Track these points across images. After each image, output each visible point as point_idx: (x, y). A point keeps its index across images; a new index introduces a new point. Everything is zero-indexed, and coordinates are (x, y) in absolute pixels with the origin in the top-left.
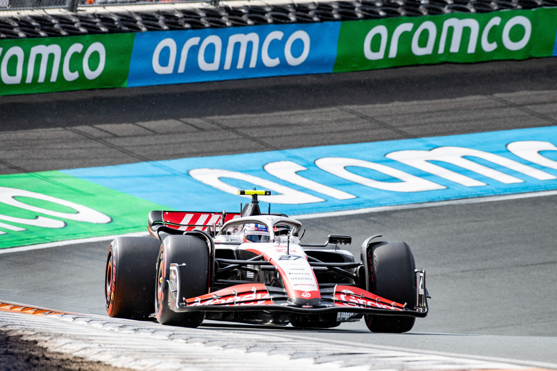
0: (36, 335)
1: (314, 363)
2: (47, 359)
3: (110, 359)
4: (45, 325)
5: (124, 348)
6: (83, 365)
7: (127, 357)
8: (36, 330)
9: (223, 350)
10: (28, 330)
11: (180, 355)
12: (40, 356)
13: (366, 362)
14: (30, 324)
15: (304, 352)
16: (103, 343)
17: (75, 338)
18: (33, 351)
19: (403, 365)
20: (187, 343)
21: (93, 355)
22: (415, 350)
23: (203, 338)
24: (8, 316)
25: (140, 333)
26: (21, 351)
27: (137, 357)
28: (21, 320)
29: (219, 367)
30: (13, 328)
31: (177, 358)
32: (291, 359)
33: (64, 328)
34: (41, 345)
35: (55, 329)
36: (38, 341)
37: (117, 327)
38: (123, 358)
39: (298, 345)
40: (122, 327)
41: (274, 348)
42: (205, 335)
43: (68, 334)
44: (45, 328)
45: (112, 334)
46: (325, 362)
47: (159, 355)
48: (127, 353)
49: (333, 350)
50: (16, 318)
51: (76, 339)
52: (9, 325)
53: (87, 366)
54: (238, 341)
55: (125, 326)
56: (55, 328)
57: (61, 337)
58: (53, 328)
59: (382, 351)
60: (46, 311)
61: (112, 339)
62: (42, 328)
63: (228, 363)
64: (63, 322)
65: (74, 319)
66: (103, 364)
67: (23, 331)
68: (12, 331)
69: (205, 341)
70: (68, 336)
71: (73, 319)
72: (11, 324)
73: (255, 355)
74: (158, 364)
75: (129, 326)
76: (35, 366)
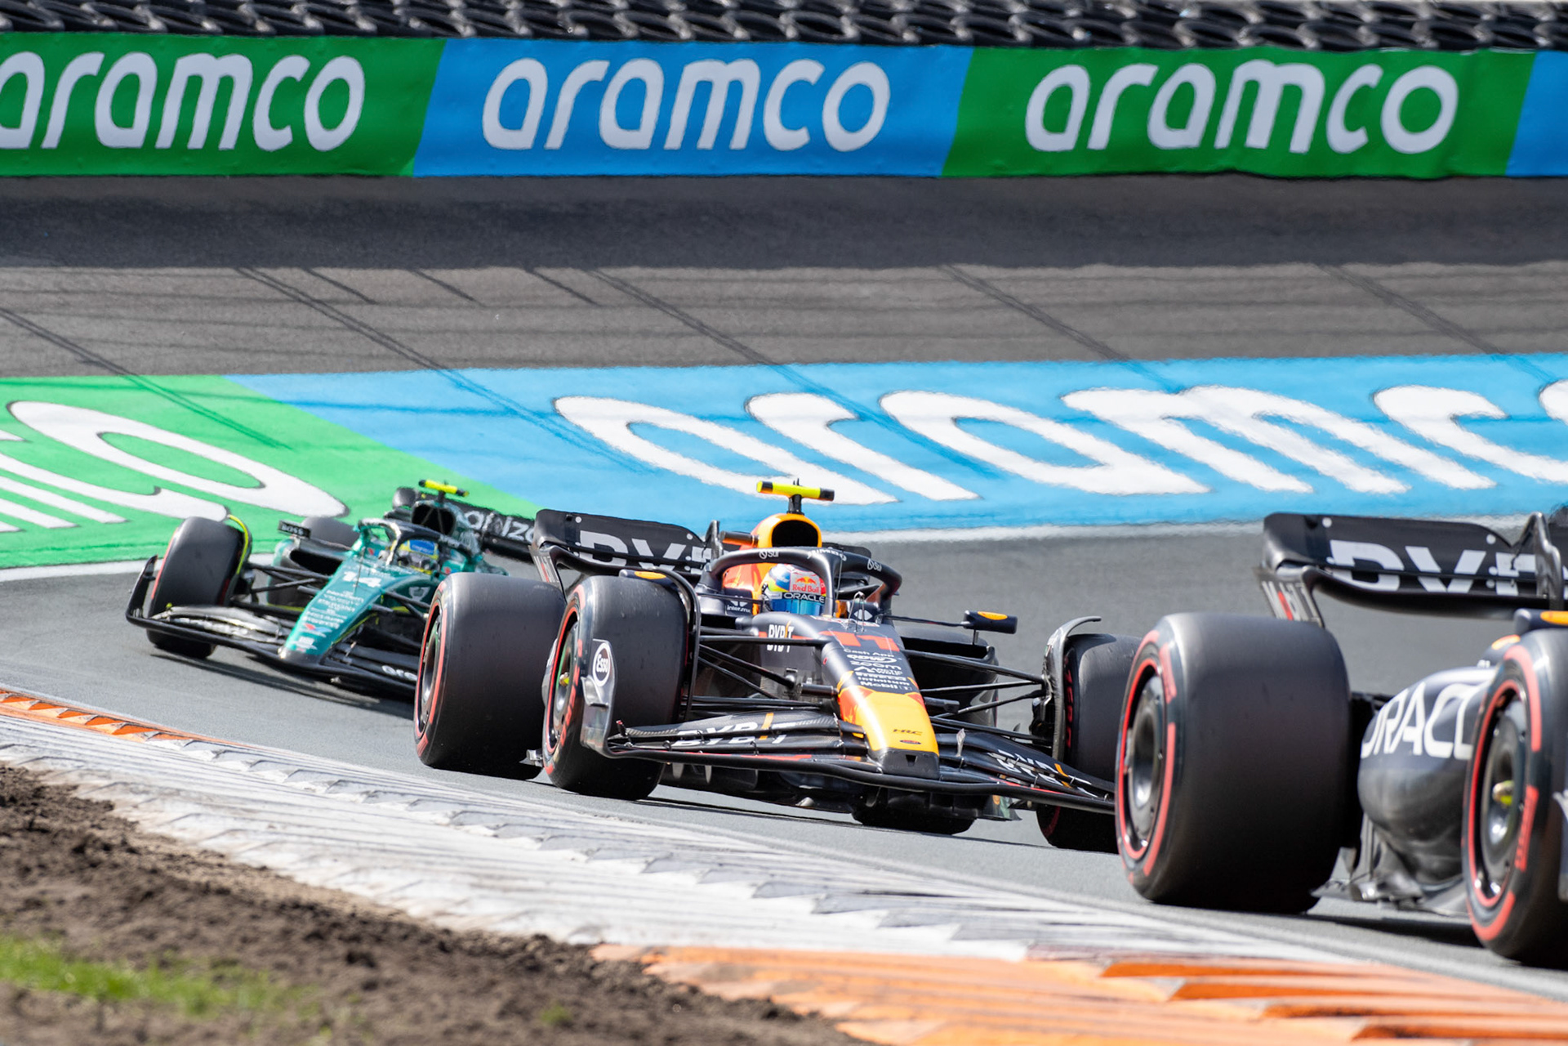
0: (112, 788)
1: (813, 912)
2: (132, 851)
3: (293, 863)
4: (140, 764)
5: (331, 839)
6: (222, 874)
7: (336, 860)
8: (114, 775)
9: (587, 862)
10: (93, 774)
11: (471, 866)
12: (116, 842)
13: (947, 919)
14: (102, 758)
15: (791, 880)
16: (279, 822)
17: (210, 803)
18: (100, 828)
19: (1038, 932)
20: (496, 836)
21: (251, 850)
22: (1077, 898)
23: (539, 827)
24: (49, 734)
25: (380, 802)
26: (67, 827)
27: (361, 862)
28: (81, 748)
29: (564, 903)
30: (57, 766)
31: (463, 873)
32: (755, 896)
33: (186, 777)
34: (123, 816)
35: (164, 777)
36: (118, 804)
37: (324, 783)
38: (326, 863)
39: (779, 862)
40: (336, 784)
41: (716, 867)
42: (546, 820)
43: (195, 792)
44: (137, 773)
45: (307, 801)
46: (843, 911)
47: (418, 861)
48: (339, 850)
49: (865, 883)
50: (68, 740)
51: (211, 806)
52: (47, 757)
53: (230, 876)
54: (628, 841)
55: (344, 781)
56: (165, 773)
57: (176, 798)
58: (160, 773)
59: (991, 894)
60: (149, 729)
61: (305, 812)
62: (131, 772)
63: (593, 895)
64: (188, 759)
65: (218, 754)
66: (273, 873)
67: (81, 775)
68: (51, 774)
69: (542, 836)
70: (193, 795)
71: (214, 755)
72: (54, 755)
73: (665, 879)
74: (411, 885)
75: (353, 782)
76: (94, 865)
